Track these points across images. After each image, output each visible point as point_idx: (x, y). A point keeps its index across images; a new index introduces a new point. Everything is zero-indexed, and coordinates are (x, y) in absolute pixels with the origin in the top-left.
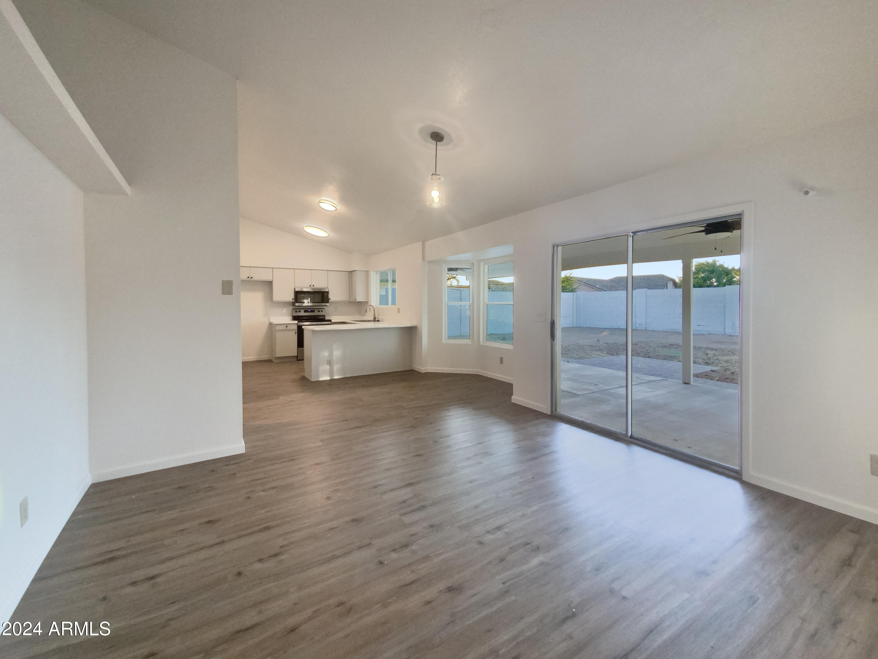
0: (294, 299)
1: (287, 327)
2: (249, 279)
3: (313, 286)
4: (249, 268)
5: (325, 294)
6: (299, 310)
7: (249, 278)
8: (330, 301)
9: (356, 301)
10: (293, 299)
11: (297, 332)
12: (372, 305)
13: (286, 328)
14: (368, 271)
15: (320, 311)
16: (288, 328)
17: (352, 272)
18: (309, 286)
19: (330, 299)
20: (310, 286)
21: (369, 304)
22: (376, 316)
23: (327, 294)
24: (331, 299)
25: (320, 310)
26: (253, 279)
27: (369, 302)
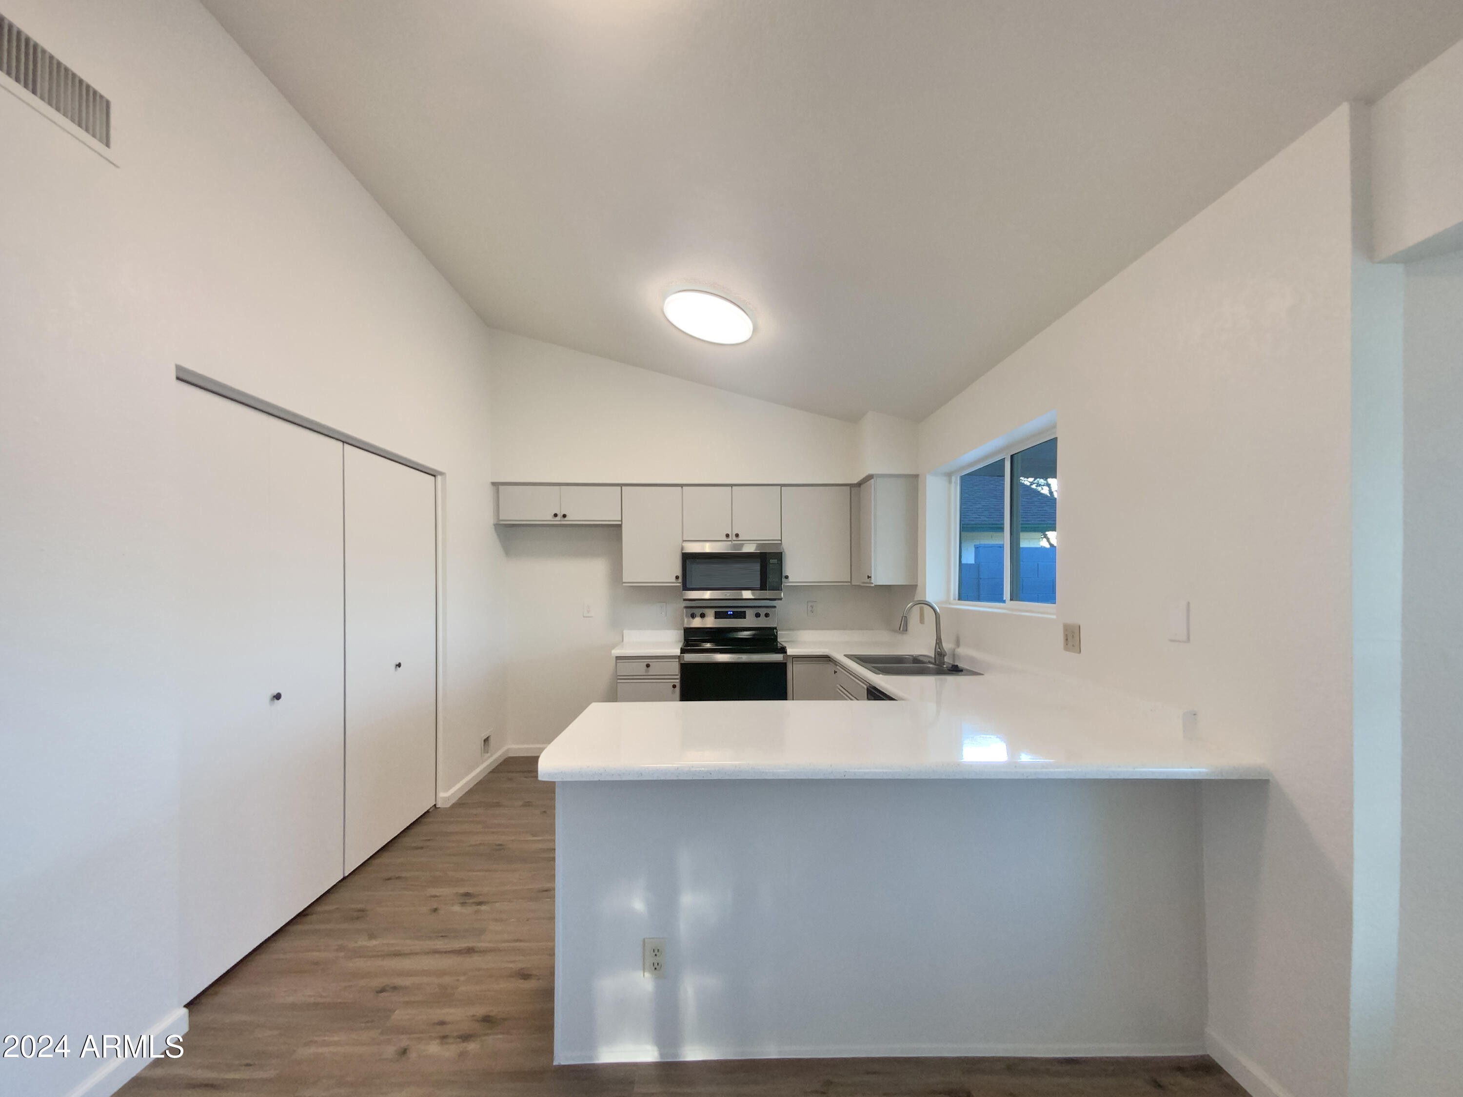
0: (680, 580)
1: (648, 666)
2: (558, 521)
3: (735, 538)
4: (558, 487)
5: (772, 561)
6: (701, 611)
7: (558, 518)
8: (785, 583)
9: (873, 585)
10: (677, 577)
11: (678, 685)
12: (927, 599)
13: (647, 671)
14: (916, 476)
15: (763, 615)
16: (652, 671)
17: (859, 484)
18: (725, 538)
19: (787, 577)
20: (727, 536)
21: (918, 598)
22: (947, 646)
23: (775, 561)
24: (790, 579)
25: (762, 612)
26: (566, 519)
27: (919, 588)
